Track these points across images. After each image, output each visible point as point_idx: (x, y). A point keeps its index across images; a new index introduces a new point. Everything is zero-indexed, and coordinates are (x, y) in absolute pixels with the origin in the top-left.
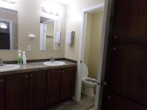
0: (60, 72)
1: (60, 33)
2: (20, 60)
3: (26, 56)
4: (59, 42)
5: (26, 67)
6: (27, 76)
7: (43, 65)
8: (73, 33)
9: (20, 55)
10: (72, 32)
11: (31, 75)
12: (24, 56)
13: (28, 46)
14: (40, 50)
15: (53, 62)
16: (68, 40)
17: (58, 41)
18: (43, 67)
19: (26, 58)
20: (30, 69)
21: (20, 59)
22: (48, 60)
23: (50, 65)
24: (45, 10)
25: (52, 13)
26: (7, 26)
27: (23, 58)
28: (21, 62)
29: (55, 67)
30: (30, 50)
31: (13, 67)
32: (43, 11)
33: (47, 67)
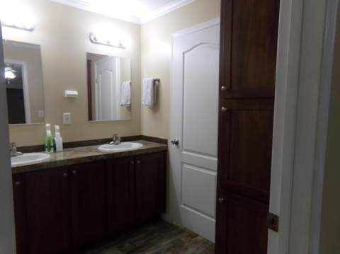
0: (133, 163)
1: (131, 83)
2: (49, 144)
3: (61, 136)
4: (129, 103)
5: (61, 156)
6: (65, 174)
7: (98, 151)
8: (157, 82)
9: (49, 132)
10: (155, 81)
11: (74, 172)
12: (57, 134)
13: (65, 114)
15: (117, 144)
16: (147, 97)
17: (127, 101)
18: (97, 154)
19: (61, 139)
20: (72, 160)
21: (49, 141)
22: (107, 141)
23: (113, 149)
24: (95, 39)
25: (111, 44)
27: (55, 139)
28: (51, 147)
29: (121, 153)
30: (69, 122)
31: (37, 157)
32: (92, 41)
33: (104, 155)
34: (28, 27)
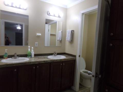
0: (61, 64)
1: (62, 32)
2: (29, 54)
3: (34, 51)
4: (61, 39)
5: (34, 60)
6: (34, 68)
7: (47, 58)
8: (73, 31)
10: (72, 31)
11: (38, 67)
12: (32, 50)
13: (36, 43)
14: (45, 46)
15: (55, 56)
16: (68, 38)
17: (60, 39)
18: (47, 60)
19: (34, 52)
20: (37, 62)
21: (29, 53)
22: (51, 54)
23: (53, 58)
24: (49, 14)
25: (56, 15)
26: (21, 28)
27: (31, 52)
28: (30, 55)
29: (57, 60)
30: (37, 46)
31: (24, 59)
32: (48, 14)
33: (50, 60)
34: (25, 9)
